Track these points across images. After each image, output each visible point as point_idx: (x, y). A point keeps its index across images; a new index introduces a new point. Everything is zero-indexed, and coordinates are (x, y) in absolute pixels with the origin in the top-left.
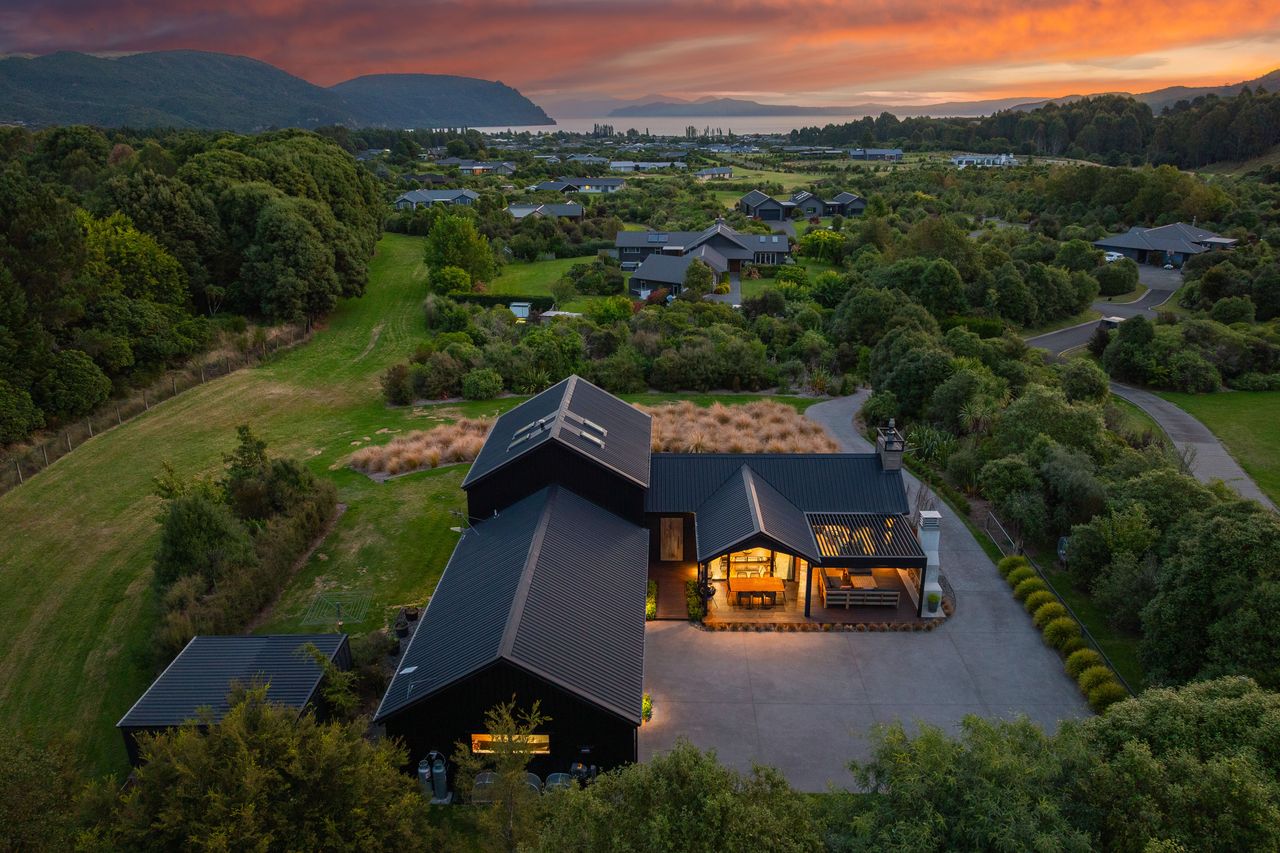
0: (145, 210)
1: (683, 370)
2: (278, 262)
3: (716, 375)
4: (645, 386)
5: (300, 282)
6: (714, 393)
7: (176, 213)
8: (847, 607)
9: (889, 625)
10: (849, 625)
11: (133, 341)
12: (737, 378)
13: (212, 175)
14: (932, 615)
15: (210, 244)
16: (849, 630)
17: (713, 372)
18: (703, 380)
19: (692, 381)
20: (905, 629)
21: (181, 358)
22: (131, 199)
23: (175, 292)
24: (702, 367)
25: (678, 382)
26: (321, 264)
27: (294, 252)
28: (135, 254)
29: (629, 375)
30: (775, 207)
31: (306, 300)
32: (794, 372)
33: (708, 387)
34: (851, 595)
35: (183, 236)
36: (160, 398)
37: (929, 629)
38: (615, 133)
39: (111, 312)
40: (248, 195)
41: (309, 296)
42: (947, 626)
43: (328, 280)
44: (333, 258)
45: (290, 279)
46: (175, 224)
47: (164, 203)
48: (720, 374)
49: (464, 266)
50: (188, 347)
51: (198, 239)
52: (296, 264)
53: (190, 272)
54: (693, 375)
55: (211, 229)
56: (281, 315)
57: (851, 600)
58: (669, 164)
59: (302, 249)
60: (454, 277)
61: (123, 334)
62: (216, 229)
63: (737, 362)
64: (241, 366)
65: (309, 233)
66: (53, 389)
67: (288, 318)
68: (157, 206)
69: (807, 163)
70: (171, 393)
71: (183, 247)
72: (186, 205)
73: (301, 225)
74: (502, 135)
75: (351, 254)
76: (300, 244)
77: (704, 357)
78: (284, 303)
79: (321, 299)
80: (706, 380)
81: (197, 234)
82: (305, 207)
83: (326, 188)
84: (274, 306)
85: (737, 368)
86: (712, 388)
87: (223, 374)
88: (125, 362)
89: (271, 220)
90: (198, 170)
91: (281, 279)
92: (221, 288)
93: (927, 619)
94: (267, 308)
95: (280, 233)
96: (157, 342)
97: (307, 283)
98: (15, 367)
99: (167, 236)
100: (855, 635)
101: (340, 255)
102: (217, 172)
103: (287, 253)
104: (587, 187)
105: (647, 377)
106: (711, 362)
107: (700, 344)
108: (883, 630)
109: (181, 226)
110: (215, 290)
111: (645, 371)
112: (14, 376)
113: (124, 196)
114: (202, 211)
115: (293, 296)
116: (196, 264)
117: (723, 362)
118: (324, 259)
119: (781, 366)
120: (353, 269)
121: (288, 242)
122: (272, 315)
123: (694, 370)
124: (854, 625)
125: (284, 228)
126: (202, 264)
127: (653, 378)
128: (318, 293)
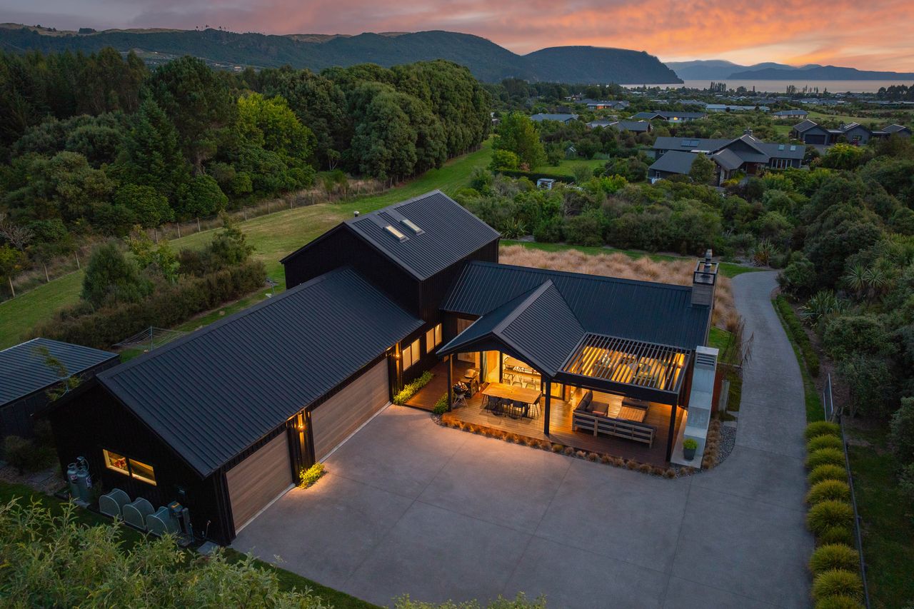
0: (296, 95)
1: (636, 231)
2: (374, 135)
3: (665, 238)
4: (600, 242)
5: (386, 151)
6: (663, 254)
7: (316, 99)
8: (595, 434)
9: (626, 461)
10: (583, 451)
11: (255, 176)
12: (685, 243)
13: (355, 78)
14: (686, 463)
15: (337, 122)
16: (580, 457)
17: (663, 235)
18: (652, 241)
19: (643, 241)
20: (644, 471)
21: (284, 190)
22: (290, 88)
23: (302, 150)
24: (654, 231)
25: (630, 241)
26: (404, 139)
27: (386, 129)
28: (278, 121)
29: (588, 230)
30: (821, 133)
31: (389, 164)
32: (744, 245)
33: (656, 249)
34: (599, 422)
35: (319, 114)
36: (258, 214)
37: (671, 476)
38: (727, 89)
39: (245, 155)
40: (369, 90)
41: (393, 162)
42: (696, 479)
43: (407, 151)
44: (416, 137)
45: (379, 147)
46: (314, 106)
47: (309, 91)
48: (670, 238)
49: (517, 152)
50: (292, 185)
51: (329, 118)
52: (386, 138)
53: (320, 140)
54: (644, 236)
55: (340, 113)
56: (371, 174)
57: (599, 427)
58: (754, 108)
59: (392, 127)
60: (504, 158)
61: (249, 171)
62: (343, 112)
63: (687, 229)
64: (324, 202)
65: (399, 117)
66: (185, 198)
67: (375, 176)
68: (305, 93)
69: (883, 112)
70: (266, 212)
71: (318, 121)
72: (325, 94)
73: (393, 111)
74: (638, 89)
75: (431, 136)
76: (391, 124)
77: (657, 222)
78: (374, 165)
79: (401, 165)
80: (656, 242)
81: (329, 114)
82: (403, 100)
83: (438, 94)
84: (367, 166)
85: (687, 234)
86: (660, 250)
87: (307, 205)
88: (244, 189)
89: (374, 106)
90: (347, 74)
91: (374, 147)
92: (339, 153)
93: (676, 465)
94: (362, 167)
95: (379, 115)
96: (270, 179)
97: (391, 152)
98: (162, 180)
99: (308, 114)
100: (585, 463)
101: (422, 137)
102: (358, 77)
103: (382, 129)
104: (675, 119)
105: (604, 236)
106: (663, 227)
107: (659, 212)
108: (618, 465)
109: (318, 107)
110: (333, 153)
111: (603, 229)
112: (160, 186)
113: (286, 86)
114: (336, 99)
115: (379, 160)
116: (326, 134)
117: (674, 228)
118: (406, 136)
119: (733, 238)
120: (430, 146)
121: (383, 121)
122: (366, 172)
123: (646, 231)
124: (588, 452)
125: (382, 111)
126: (329, 135)
127: (610, 237)
128: (399, 159)
